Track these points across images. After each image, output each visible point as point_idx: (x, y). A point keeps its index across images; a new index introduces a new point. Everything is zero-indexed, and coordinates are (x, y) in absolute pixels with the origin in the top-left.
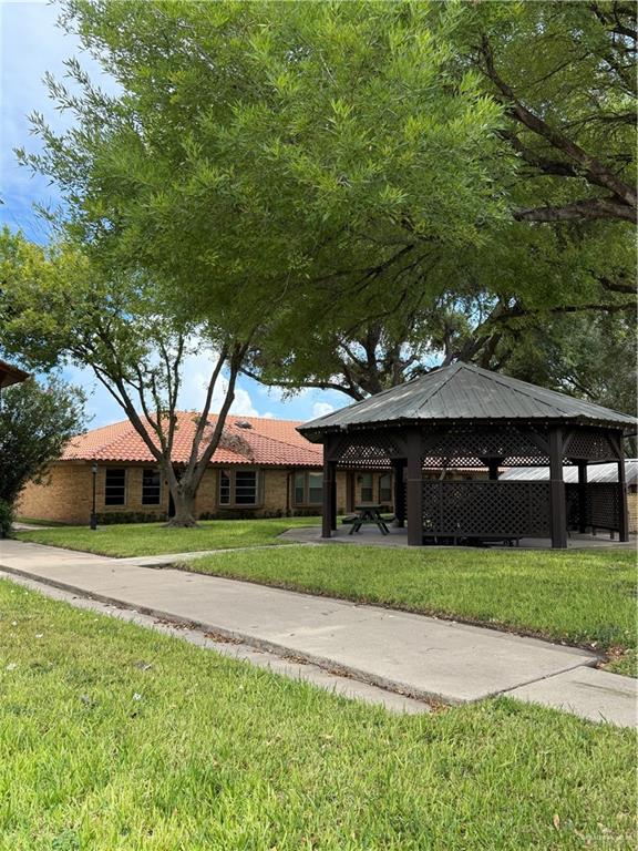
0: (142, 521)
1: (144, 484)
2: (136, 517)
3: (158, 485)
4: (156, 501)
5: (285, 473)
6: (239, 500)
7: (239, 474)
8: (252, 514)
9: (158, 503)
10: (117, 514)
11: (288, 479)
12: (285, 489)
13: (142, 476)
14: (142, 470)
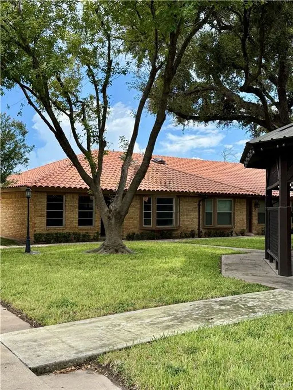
0: (78, 241)
1: (80, 208)
2: (72, 237)
3: (92, 209)
4: (90, 223)
5: (197, 200)
6: (159, 223)
7: (159, 201)
8: (171, 234)
9: (91, 224)
10: (56, 234)
11: (199, 205)
12: (196, 214)
13: (77, 201)
14: (77, 197)
